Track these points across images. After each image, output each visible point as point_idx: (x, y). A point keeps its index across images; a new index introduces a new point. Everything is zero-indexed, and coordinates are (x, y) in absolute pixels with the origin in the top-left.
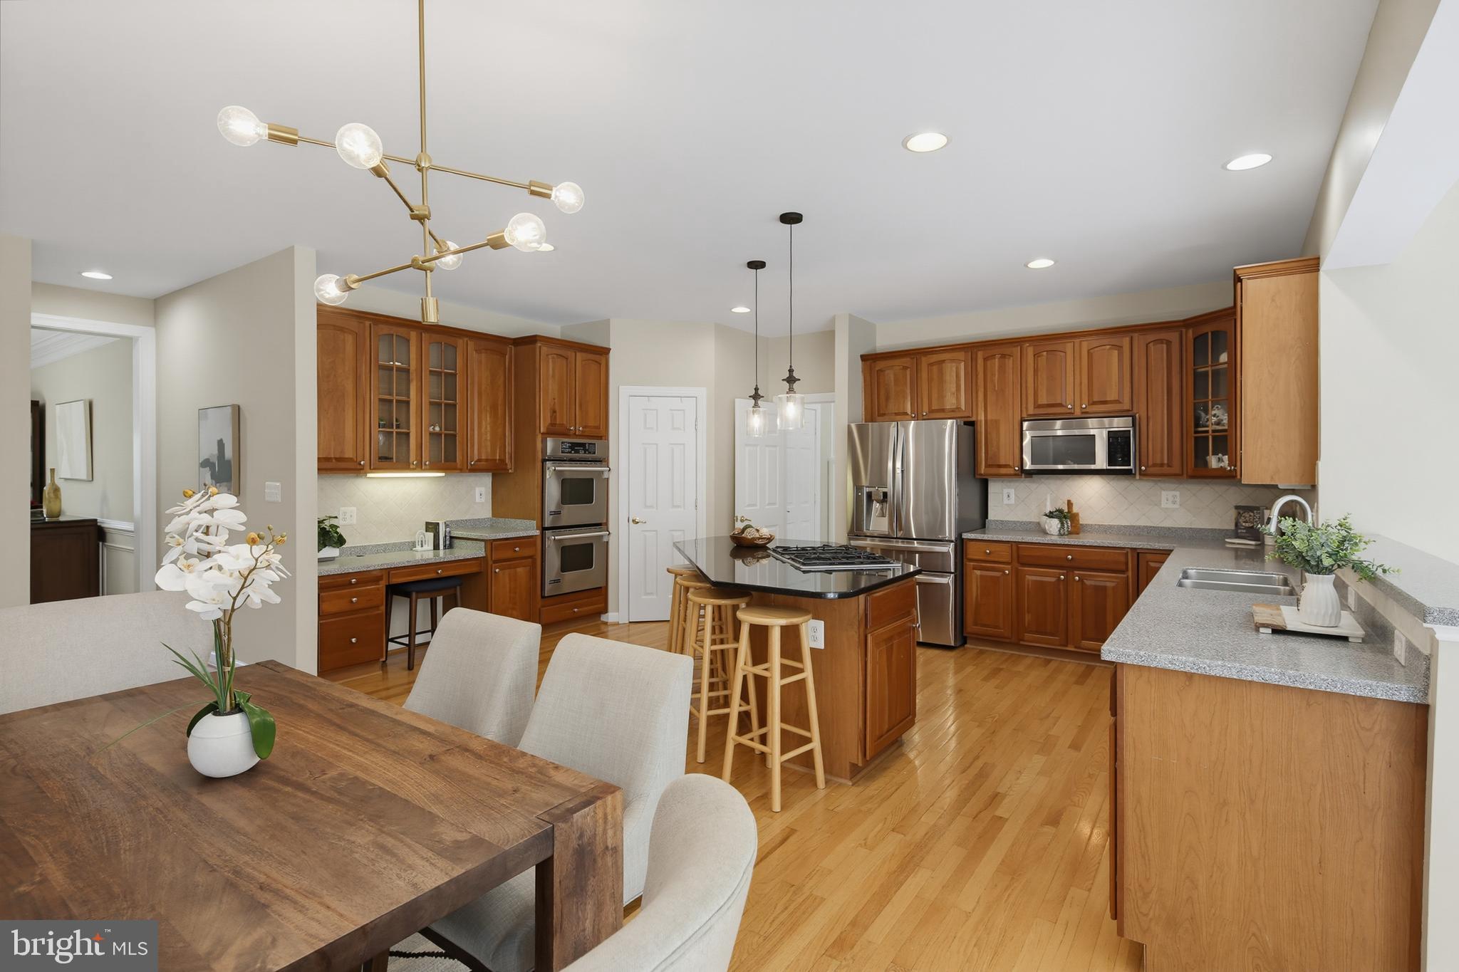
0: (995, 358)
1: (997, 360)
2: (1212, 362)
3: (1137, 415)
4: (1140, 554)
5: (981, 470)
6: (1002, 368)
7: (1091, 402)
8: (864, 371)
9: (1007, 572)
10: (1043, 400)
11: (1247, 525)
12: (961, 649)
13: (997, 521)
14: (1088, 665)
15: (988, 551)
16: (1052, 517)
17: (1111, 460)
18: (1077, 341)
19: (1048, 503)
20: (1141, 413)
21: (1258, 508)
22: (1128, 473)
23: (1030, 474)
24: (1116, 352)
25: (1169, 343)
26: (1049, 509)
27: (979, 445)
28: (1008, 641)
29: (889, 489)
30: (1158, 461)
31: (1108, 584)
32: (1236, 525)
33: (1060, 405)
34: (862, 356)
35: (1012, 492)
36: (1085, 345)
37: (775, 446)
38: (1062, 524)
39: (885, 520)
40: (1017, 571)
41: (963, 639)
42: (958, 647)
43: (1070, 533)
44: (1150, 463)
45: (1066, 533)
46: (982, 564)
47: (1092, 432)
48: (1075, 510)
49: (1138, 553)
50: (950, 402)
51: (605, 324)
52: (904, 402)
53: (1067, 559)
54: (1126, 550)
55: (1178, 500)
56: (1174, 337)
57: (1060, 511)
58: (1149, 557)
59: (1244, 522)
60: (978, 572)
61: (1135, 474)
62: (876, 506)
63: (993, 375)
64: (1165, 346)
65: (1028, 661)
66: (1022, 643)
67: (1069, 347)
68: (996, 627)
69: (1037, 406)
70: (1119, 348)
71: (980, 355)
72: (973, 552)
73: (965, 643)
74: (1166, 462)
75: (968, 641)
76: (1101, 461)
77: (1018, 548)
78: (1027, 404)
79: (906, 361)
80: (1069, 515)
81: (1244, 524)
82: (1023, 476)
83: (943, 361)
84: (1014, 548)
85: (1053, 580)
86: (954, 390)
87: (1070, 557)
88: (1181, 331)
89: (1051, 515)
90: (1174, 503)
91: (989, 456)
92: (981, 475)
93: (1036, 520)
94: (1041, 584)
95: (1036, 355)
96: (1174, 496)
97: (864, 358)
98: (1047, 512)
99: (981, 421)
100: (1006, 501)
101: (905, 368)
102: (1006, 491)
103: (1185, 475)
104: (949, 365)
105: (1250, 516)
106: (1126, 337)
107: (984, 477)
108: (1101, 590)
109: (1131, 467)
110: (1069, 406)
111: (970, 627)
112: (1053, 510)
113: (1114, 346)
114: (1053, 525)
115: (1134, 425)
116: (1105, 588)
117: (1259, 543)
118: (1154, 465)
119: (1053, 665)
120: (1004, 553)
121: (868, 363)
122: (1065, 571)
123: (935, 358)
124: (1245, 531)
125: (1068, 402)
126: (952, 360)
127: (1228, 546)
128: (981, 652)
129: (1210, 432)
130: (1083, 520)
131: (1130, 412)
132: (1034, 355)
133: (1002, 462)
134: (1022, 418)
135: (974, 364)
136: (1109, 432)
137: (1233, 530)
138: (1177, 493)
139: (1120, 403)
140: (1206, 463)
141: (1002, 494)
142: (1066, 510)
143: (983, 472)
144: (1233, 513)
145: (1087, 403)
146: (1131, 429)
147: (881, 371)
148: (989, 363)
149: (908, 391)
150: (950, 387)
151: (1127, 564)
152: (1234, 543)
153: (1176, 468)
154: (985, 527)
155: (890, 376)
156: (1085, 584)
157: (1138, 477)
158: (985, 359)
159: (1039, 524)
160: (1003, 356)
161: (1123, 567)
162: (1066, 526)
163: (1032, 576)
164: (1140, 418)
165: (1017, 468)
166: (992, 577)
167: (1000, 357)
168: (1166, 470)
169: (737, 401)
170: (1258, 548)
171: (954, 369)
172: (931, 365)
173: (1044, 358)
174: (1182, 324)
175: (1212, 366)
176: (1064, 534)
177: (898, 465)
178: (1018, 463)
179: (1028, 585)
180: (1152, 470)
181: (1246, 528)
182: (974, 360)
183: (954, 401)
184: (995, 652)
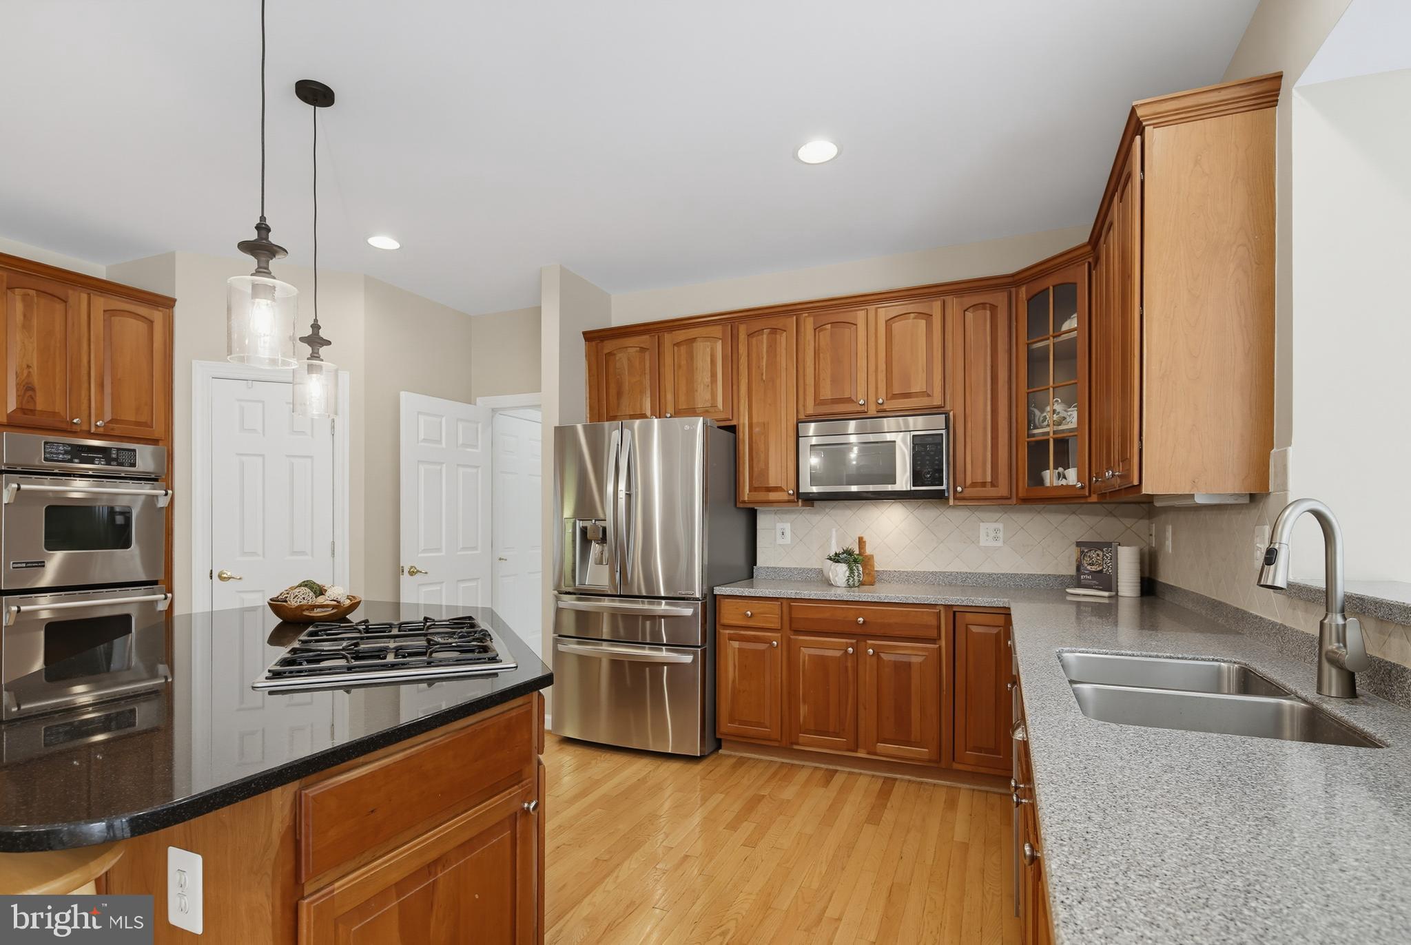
0: (762, 335)
1: (765, 336)
2: (1054, 332)
3: (951, 414)
4: (957, 613)
5: (744, 495)
6: (772, 348)
7: (889, 396)
8: (588, 356)
9: (775, 643)
10: (827, 393)
11: (1094, 568)
12: (714, 756)
13: (768, 568)
14: (886, 778)
15: (749, 613)
16: (838, 562)
17: (917, 478)
18: (872, 308)
19: (834, 541)
20: (956, 408)
21: (1109, 545)
22: (939, 497)
23: (810, 500)
24: (923, 323)
25: (993, 308)
26: (834, 549)
27: (741, 462)
28: (776, 744)
29: (609, 525)
30: (979, 480)
31: (915, 660)
32: (1078, 569)
33: (849, 400)
34: (585, 333)
35: (787, 527)
36: (882, 312)
37: (477, 467)
38: (852, 571)
39: (605, 569)
40: (789, 640)
41: (714, 741)
42: (709, 755)
43: (862, 584)
44: (969, 482)
45: (857, 584)
46: (742, 631)
47: (889, 437)
48: (868, 551)
49: (954, 612)
50: (702, 398)
51: (167, 261)
52: (641, 399)
53: (857, 622)
54: (938, 607)
55: (1001, 535)
56: (1000, 299)
57: (849, 552)
58: (970, 617)
59: (1089, 564)
60: (736, 644)
61: (947, 499)
62: (595, 548)
63: (759, 358)
64: (988, 312)
65: (802, 776)
66: (796, 747)
67: (861, 315)
68: (759, 724)
69: (818, 402)
70: (928, 316)
71: (743, 330)
72: (729, 614)
73: (719, 747)
74: (989, 479)
75: (723, 744)
76: (903, 481)
77: (790, 607)
78: (805, 399)
79: (644, 340)
80: (860, 558)
81: (1089, 567)
82: (800, 503)
83: (694, 340)
84: (785, 609)
85: (838, 654)
86: (707, 380)
87: (861, 620)
88: (1010, 292)
89: (836, 559)
90: (996, 539)
91: (755, 474)
92: (744, 502)
93: (817, 566)
94: (821, 662)
95: (818, 329)
96: (996, 530)
97: (589, 336)
98: (832, 554)
99: (744, 424)
100: (780, 541)
101: (643, 350)
102: (779, 526)
103: (1014, 500)
104: (701, 344)
105: (1098, 555)
106: (936, 300)
107: (751, 506)
108: (903, 668)
109: (944, 487)
110: (862, 402)
111: (726, 726)
112: (840, 551)
113: (920, 315)
114: (840, 573)
115: (947, 427)
116: (909, 664)
117: (1113, 593)
118: (974, 485)
119: (838, 780)
120: (772, 616)
121: (594, 343)
122: (854, 641)
123: (682, 335)
124: (1090, 577)
125: (859, 396)
126: (707, 338)
127: (1069, 598)
128: (741, 762)
129: (1051, 434)
130: (879, 565)
131: (943, 409)
132: (815, 329)
133: (772, 484)
134: (797, 419)
135: (734, 344)
136: (914, 436)
137: (1072, 576)
138: (1000, 526)
139: (929, 396)
140: (1041, 481)
141: (775, 529)
142: (857, 552)
143: (746, 499)
144: (1074, 552)
145: (884, 398)
146: (943, 432)
147: (610, 354)
148: (754, 341)
149: (647, 382)
150: (703, 377)
151: (939, 627)
152: (1079, 595)
153: (1003, 490)
154: (752, 577)
155: (622, 359)
156: (881, 657)
157: (951, 502)
158: (750, 335)
159: (821, 572)
160: (774, 331)
161: (934, 634)
162: (856, 574)
163: (811, 649)
164: (954, 416)
165: (791, 492)
166: (755, 651)
167: (770, 333)
168: (991, 492)
169: (403, 394)
170: (1113, 601)
171: (708, 350)
172: (678, 344)
173: (828, 333)
174: (1011, 280)
175: (1054, 337)
176: (854, 586)
177: (622, 486)
178: (792, 484)
179: (804, 662)
180: (970, 492)
181: (1091, 573)
182: (734, 337)
183: (708, 396)
184: (760, 761)
